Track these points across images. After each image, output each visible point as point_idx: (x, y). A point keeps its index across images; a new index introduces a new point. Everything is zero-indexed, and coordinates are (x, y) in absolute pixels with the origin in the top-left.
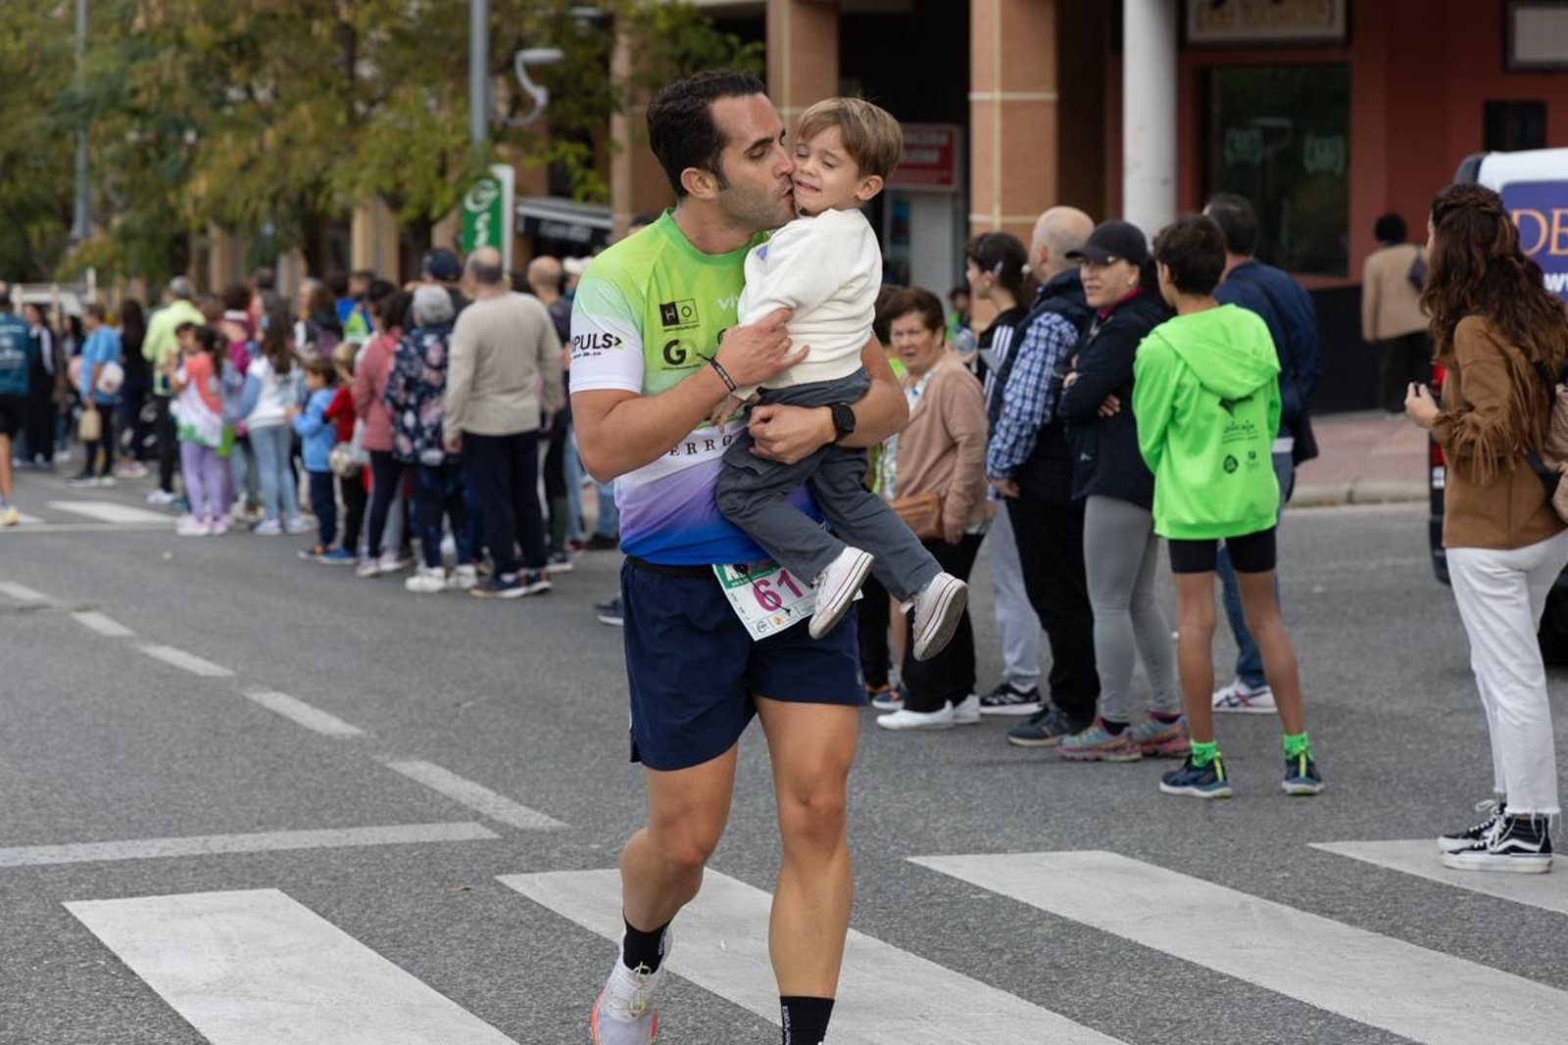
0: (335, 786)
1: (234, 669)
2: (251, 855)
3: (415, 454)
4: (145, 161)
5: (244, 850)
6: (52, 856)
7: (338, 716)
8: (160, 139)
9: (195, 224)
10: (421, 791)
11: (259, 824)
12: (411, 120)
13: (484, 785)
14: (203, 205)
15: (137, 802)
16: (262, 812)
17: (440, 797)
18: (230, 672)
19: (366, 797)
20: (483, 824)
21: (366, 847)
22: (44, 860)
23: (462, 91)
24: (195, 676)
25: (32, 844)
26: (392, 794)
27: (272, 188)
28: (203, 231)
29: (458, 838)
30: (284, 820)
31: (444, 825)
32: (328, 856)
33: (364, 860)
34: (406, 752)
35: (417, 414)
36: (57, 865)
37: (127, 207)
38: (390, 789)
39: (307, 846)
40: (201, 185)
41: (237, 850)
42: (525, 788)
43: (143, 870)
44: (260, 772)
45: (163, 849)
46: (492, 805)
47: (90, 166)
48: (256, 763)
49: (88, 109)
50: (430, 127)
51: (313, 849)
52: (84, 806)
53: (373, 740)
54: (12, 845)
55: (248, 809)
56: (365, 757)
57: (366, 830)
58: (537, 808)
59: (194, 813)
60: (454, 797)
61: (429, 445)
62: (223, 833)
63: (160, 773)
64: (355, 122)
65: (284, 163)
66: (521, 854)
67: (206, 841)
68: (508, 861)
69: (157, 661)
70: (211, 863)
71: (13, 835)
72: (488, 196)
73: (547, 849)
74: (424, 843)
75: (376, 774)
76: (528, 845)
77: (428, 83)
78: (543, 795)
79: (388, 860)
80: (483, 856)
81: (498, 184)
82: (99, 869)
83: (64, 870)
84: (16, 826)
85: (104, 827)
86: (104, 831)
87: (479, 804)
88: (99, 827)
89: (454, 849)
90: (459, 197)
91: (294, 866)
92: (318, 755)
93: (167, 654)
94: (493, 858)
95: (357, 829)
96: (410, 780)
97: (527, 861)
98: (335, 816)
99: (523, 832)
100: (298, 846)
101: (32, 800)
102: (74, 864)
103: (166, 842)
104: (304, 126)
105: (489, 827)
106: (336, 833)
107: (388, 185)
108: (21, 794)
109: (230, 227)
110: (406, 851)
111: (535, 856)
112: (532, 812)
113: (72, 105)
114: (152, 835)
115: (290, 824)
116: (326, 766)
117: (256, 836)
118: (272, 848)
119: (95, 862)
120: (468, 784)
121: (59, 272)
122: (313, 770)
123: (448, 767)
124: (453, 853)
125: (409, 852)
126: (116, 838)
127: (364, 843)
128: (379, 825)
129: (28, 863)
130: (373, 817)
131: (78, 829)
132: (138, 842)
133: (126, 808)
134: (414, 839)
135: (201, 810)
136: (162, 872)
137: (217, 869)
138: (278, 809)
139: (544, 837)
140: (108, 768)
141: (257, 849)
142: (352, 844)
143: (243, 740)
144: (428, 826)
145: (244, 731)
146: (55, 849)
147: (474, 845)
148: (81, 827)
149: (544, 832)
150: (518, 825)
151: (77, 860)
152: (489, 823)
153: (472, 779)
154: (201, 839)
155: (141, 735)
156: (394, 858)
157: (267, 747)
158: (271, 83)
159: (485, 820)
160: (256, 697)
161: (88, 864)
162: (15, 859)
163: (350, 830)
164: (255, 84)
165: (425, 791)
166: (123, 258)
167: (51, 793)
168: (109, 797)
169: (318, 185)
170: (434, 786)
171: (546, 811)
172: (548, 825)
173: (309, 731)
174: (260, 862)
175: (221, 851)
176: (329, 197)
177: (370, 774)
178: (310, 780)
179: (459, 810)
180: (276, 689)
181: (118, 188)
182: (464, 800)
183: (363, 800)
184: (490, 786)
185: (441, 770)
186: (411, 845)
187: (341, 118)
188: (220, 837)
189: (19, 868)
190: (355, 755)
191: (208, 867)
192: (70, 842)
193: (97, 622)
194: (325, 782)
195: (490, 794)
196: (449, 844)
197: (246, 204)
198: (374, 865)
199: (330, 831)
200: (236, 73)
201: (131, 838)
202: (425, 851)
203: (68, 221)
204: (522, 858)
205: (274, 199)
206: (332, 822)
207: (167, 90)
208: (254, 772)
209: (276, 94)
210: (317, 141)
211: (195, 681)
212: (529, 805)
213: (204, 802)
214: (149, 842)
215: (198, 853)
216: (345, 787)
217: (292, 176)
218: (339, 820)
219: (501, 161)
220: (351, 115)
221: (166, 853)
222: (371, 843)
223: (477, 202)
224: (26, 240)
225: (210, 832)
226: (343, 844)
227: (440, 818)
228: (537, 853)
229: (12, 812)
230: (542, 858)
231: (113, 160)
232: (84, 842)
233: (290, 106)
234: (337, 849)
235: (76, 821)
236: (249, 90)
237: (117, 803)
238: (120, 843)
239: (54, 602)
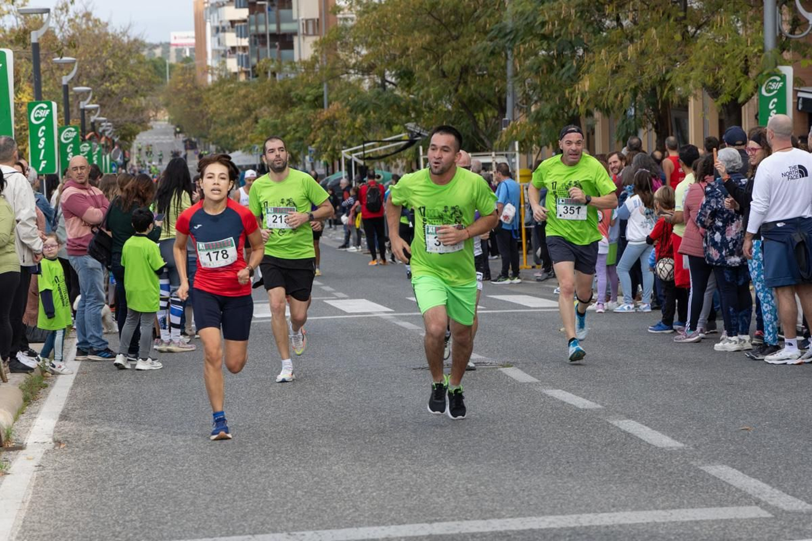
0: (665, 482)
1: (602, 404)
2: (607, 527)
3: (723, 259)
4: (551, 69)
5: (602, 523)
6: (478, 527)
7: (669, 435)
8: (560, 54)
9: (582, 110)
10: (721, 485)
11: (613, 506)
12: (725, 38)
13: (763, 481)
14: (588, 97)
15: (534, 492)
16: (616, 499)
17: (734, 489)
18: (599, 406)
19: (685, 489)
20: (762, 508)
21: (683, 523)
22: (474, 530)
23: (759, 17)
24: (577, 409)
25: (466, 519)
26: (702, 488)
27: (633, 85)
28: (589, 114)
29: (744, 517)
30: (630, 504)
31: (736, 508)
32: (657, 528)
33: (681, 531)
34: (713, 459)
35: (723, 234)
36: (481, 533)
37: (540, 99)
38: (701, 484)
39: (644, 522)
40: (586, 84)
41: (598, 524)
42: (791, 483)
43: (536, 537)
44: (616, 472)
45: (550, 523)
46: (768, 495)
47: (516, 74)
48: (613, 466)
49: (513, 36)
50: (737, 42)
51: (648, 523)
52: (501, 494)
53: (691, 451)
54: (453, 520)
55: (606, 497)
56: (686, 462)
57: (683, 511)
58: (798, 497)
59: (572, 499)
60: (743, 489)
61: (732, 254)
62: (590, 512)
63: (551, 472)
64: (687, 39)
65: (641, 68)
66: (785, 528)
67: (579, 518)
68: (777, 532)
69: (553, 398)
70: (581, 532)
71: (455, 513)
72: (776, 86)
73: (804, 524)
74: (722, 520)
75: (692, 474)
76: (791, 521)
77: (736, 12)
78: (803, 489)
79: (697, 531)
80: (760, 529)
81: (783, 78)
82: (508, 536)
83: (485, 536)
84: (456, 507)
85: (513, 508)
86: (513, 511)
87: (759, 494)
88: (509, 508)
89: (741, 524)
90: (757, 88)
91: (634, 535)
92: (654, 461)
93: (559, 394)
94: (767, 530)
95: (677, 510)
96: (715, 478)
97: (789, 533)
98: (663, 502)
99: (788, 512)
100: (638, 522)
101: (467, 490)
102: (492, 533)
103: (551, 518)
104: (654, 43)
105: (766, 509)
106: (663, 513)
107: (710, 81)
108: (460, 486)
109: (607, 111)
110: (709, 525)
111: (795, 529)
112: (795, 499)
113: (502, 33)
114: (543, 514)
115: (633, 507)
116: (659, 469)
117: (611, 515)
118: (621, 522)
119: (506, 531)
120: (753, 481)
121: (497, 143)
122: (651, 471)
123: (739, 470)
124: (740, 527)
125: (711, 526)
126: (519, 515)
127: (681, 519)
128: (693, 508)
129: (463, 532)
130: (688, 502)
131: (496, 509)
132: (534, 518)
133: (527, 496)
134: (715, 517)
135: (576, 497)
136: (549, 538)
137: (584, 536)
138: (626, 497)
139: (801, 516)
140: (517, 469)
141: (612, 523)
142: (673, 520)
143: (606, 451)
144: (725, 508)
145: (607, 445)
146: (480, 523)
147: (754, 522)
148: (498, 508)
149: (803, 513)
150: (785, 508)
151: (494, 530)
152: (766, 506)
153: (755, 477)
154: (575, 516)
155: (539, 447)
156: (701, 529)
157: (621, 455)
158: (631, 15)
159: (763, 504)
160: (615, 423)
161: (501, 532)
162: (455, 529)
163: (673, 511)
164: (622, 17)
165: (724, 485)
166: (538, 134)
167: (480, 486)
168: (516, 488)
169: (663, 82)
170: (730, 482)
171: (805, 499)
172: (806, 508)
173: (650, 445)
174: (612, 532)
175: (587, 524)
176: (672, 89)
177: (687, 474)
178: (649, 477)
179: (746, 498)
180: (629, 417)
181: (534, 87)
182: (750, 492)
183: (683, 491)
184: (768, 482)
185: (735, 471)
186: (713, 521)
187: (678, 37)
188: (587, 515)
189: (457, 535)
190: (679, 461)
191: (578, 535)
192: (490, 518)
193: (515, 373)
194: (658, 479)
195: (767, 488)
196: (738, 521)
197: (616, 96)
198: (688, 534)
199: (659, 511)
200: (608, 9)
201: (529, 515)
202: (722, 525)
203: (503, 110)
204: (787, 530)
205: (635, 92)
206: (661, 506)
207: (564, 22)
208: (612, 472)
209: (635, 22)
210: (662, 52)
211: (577, 412)
212: (793, 495)
213: (578, 491)
214: (541, 518)
215: (572, 526)
216: (671, 482)
217: (646, 76)
218: (667, 504)
219: (785, 63)
220: (685, 34)
221: (552, 526)
222: (686, 519)
223: (769, 91)
224: (476, 123)
225: (581, 512)
226: (667, 520)
227: (733, 503)
228: (796, 526)
229: (454, 498)
230: (799, 530)
231: (530, 69)
232: (499, 518)
233: (644, 30)
234: (664, 523)
235: (495, 504)
236: (618, 19)
237: (521, 492)
238: (522, 519)
239: (488, 360)
